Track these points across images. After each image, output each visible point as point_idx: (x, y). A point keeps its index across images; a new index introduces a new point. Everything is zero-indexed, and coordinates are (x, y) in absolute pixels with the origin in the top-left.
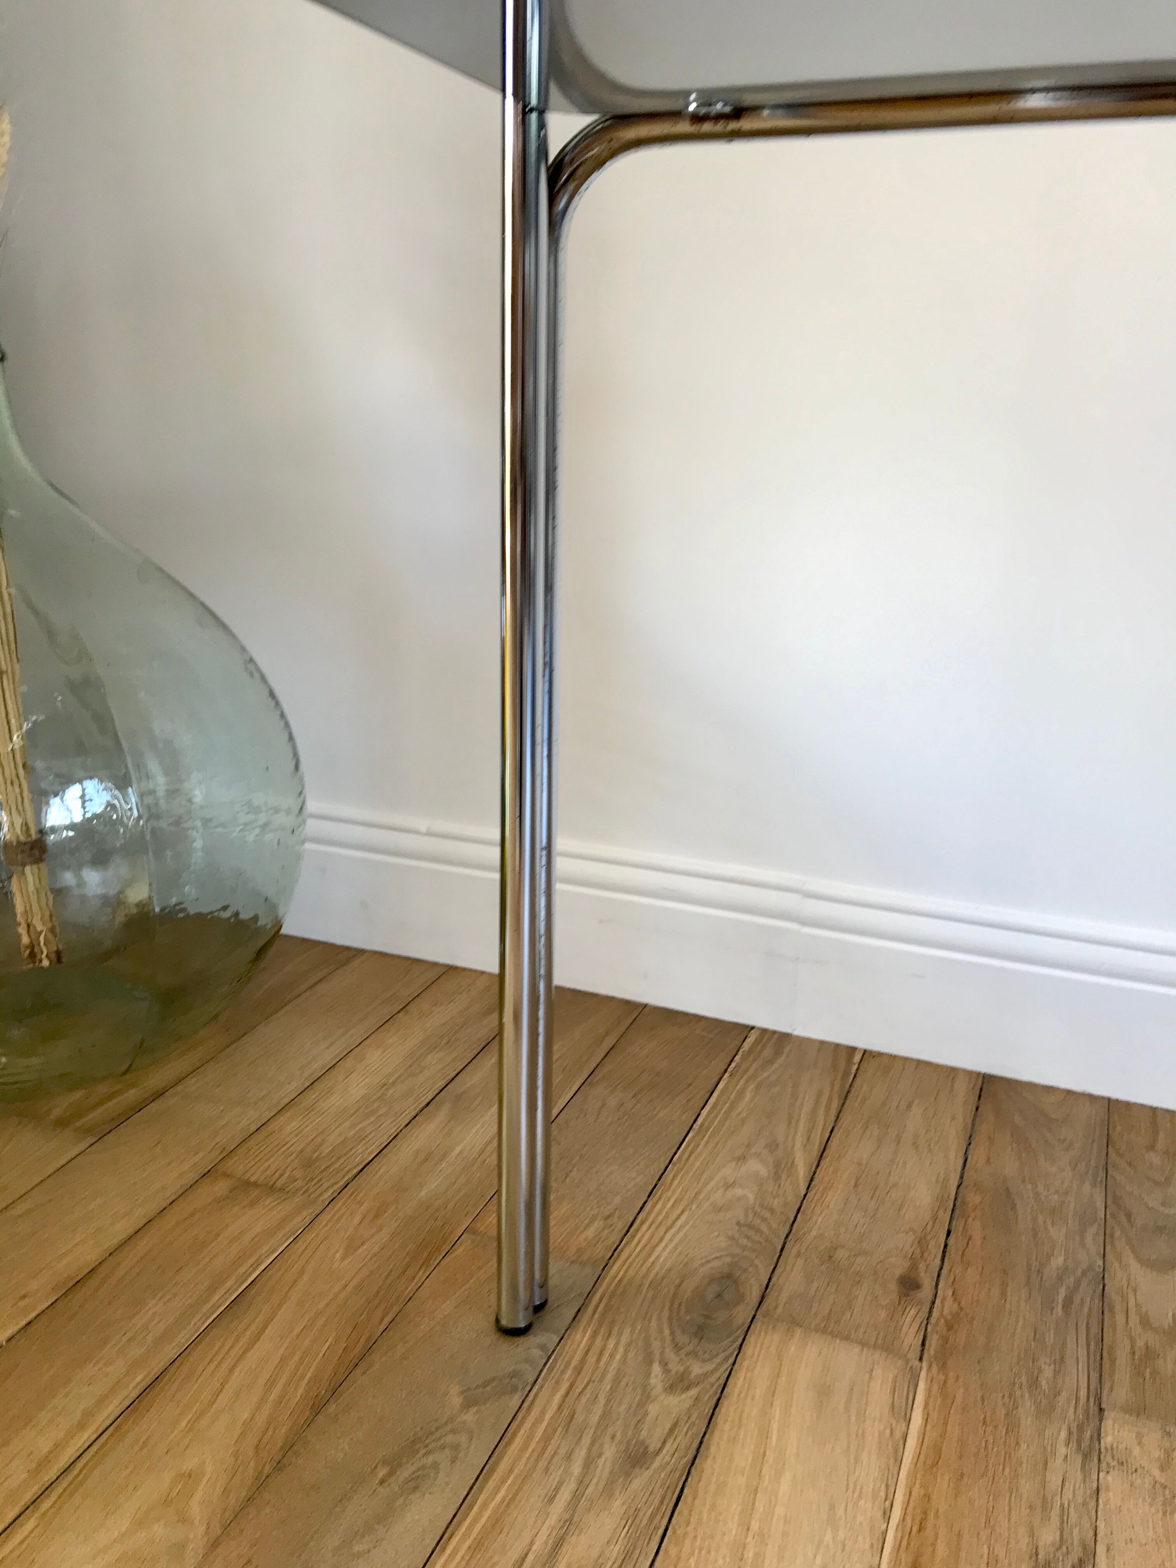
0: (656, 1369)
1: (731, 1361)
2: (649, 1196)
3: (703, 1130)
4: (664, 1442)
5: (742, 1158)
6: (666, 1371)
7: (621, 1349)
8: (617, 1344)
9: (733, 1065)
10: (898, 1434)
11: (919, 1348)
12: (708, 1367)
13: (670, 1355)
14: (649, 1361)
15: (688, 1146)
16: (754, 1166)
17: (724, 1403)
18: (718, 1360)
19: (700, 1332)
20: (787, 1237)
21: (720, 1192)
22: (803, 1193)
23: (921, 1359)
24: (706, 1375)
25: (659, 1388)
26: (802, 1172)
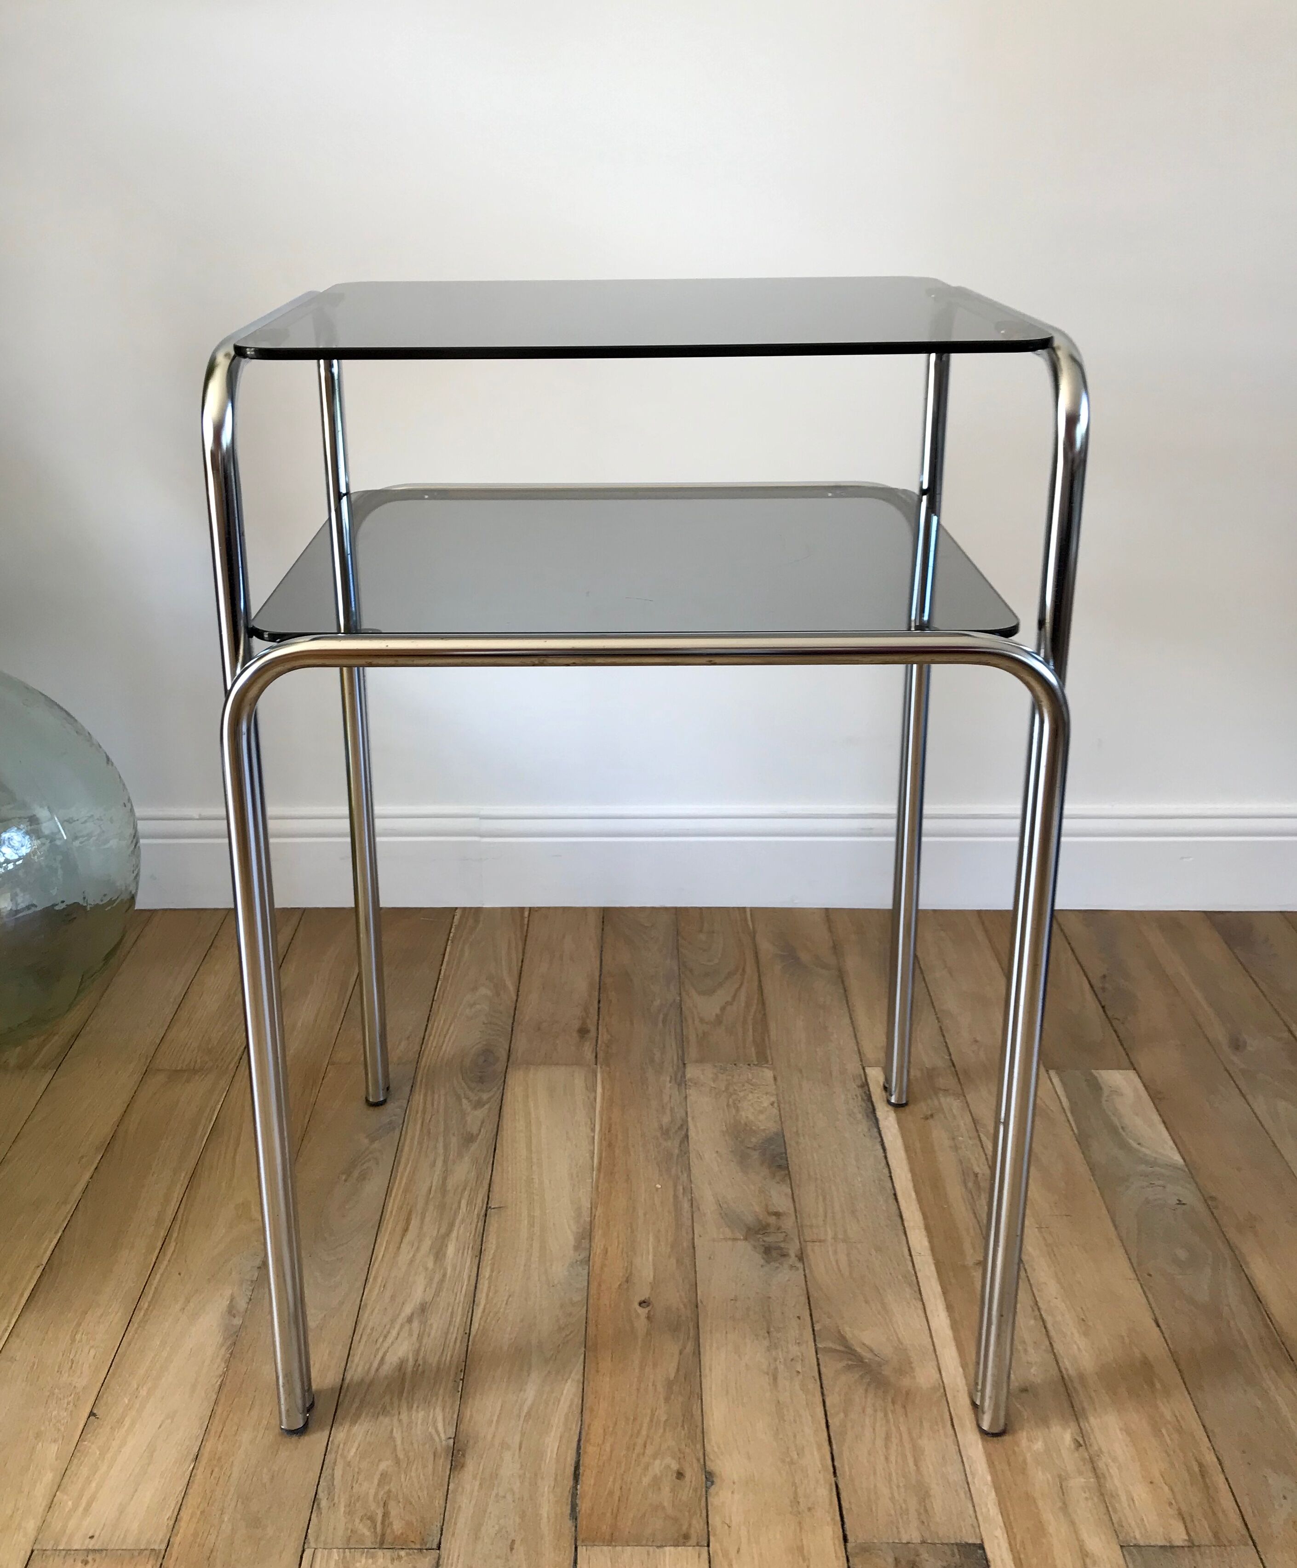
0: (464, 1101)
1: (502, 1088)
2: (428, 1021)
3: (446, 978)
4: (480, 1131)
5: (475, 989)
6: (470, 1101)
7: (443, 1098)
8: (439, 1096)
9: (451, 935)
10: (592, 1098)
11: (594, 1060)
12: (491, 1094)
13: (470, 1093)
14: (459, 1099)
15: (440, 989)
16: (483, 991)
17: (504, 1108)
18: (495, 1089)
19: (481, 1080)
20: (513, 1024)
21: (468, 1010)
22: (515, 998)
23: (596, 1064)
24: (490, 1098)
25: (469, 1109)
26: (512, 988)
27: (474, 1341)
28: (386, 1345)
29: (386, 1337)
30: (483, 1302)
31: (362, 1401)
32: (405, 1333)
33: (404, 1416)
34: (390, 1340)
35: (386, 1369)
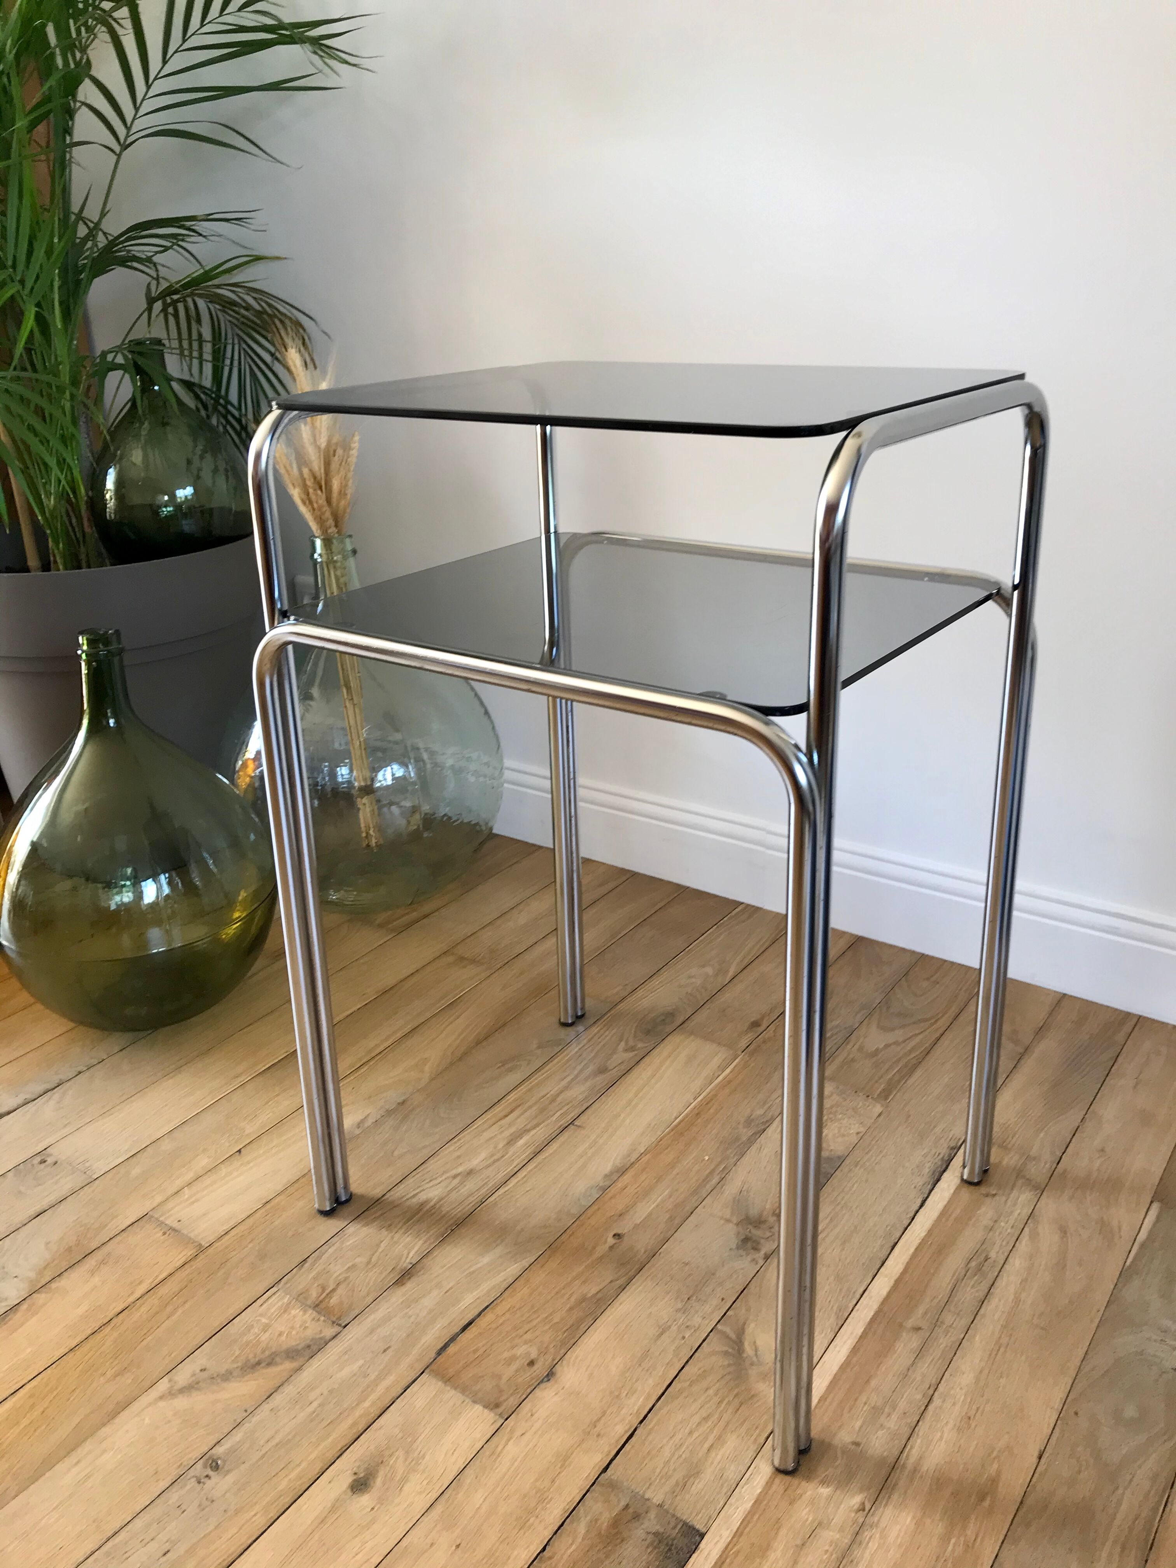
1: (656, 1044)
2: (648, 979)
5: (704, 965)
8: (609, 1033)
12: (646, 1045)
16: (708, 970)
18: (651, 1043)
19: (648, 1033)
21: (685, 979)
22: (727, 982)
24: (642, 1048)
27: (482, 1208)
28: (428, 1186)
29: (431, 1181)
30: (511, 1185)
31: (382, 1215)
32: (444, 1184)
33: (397, 1236)
34: (431, 1184)
35: (414, 1200)
